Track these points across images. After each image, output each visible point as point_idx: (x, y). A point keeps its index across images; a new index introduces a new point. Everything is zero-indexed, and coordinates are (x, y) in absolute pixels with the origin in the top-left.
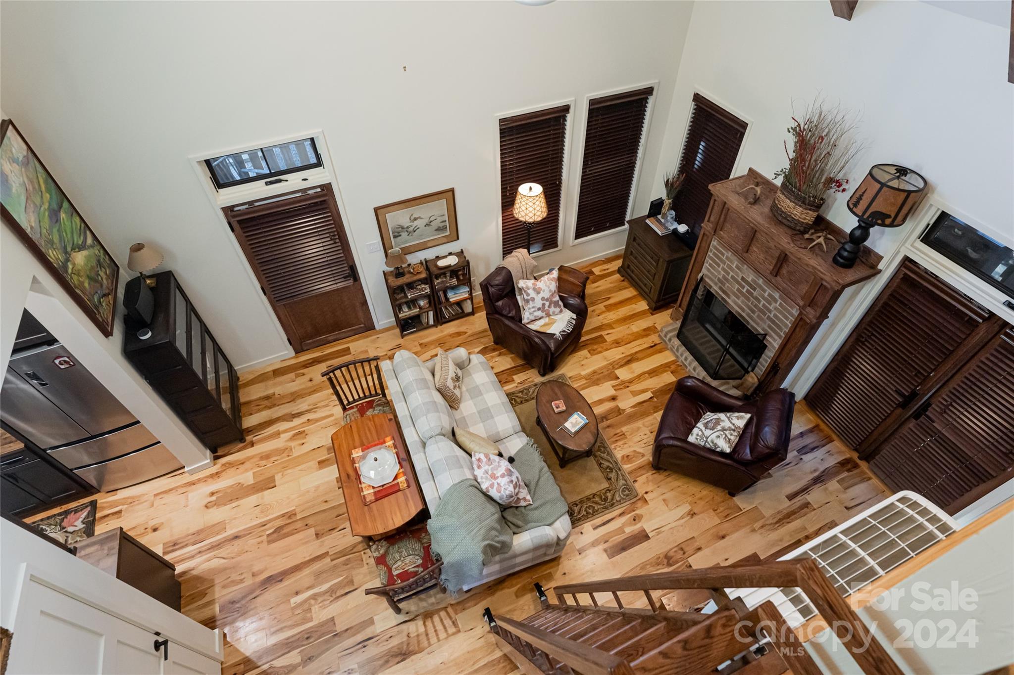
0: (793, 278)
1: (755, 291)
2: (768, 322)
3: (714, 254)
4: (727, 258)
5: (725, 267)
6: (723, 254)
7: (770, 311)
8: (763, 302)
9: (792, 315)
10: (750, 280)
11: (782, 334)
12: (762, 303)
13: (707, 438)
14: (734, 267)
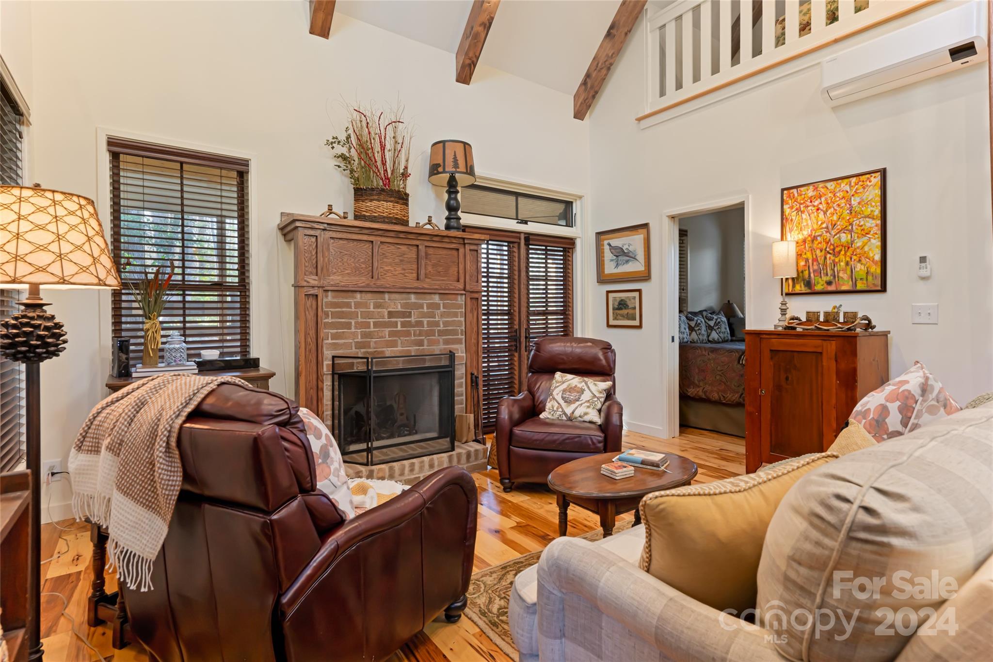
0: (440, 269)
1: (410, 316)
2: (441, 339)
3: (335, 315)
4: (358, 305)
5: (360, 320)
6: (348, 305)
7: (437, 324)
8: (425, 320)
9: (460, 307)
10: (399, 309)
11: (460, 336)
12: (425, 323)
13: (595, 396)
14: (372, 309)
